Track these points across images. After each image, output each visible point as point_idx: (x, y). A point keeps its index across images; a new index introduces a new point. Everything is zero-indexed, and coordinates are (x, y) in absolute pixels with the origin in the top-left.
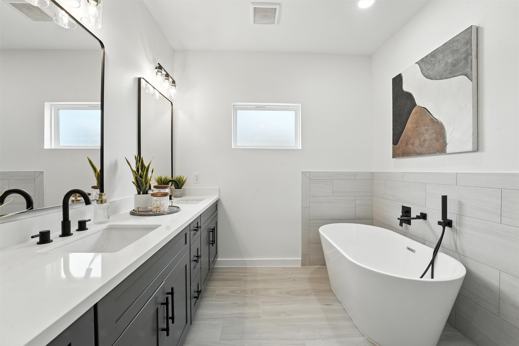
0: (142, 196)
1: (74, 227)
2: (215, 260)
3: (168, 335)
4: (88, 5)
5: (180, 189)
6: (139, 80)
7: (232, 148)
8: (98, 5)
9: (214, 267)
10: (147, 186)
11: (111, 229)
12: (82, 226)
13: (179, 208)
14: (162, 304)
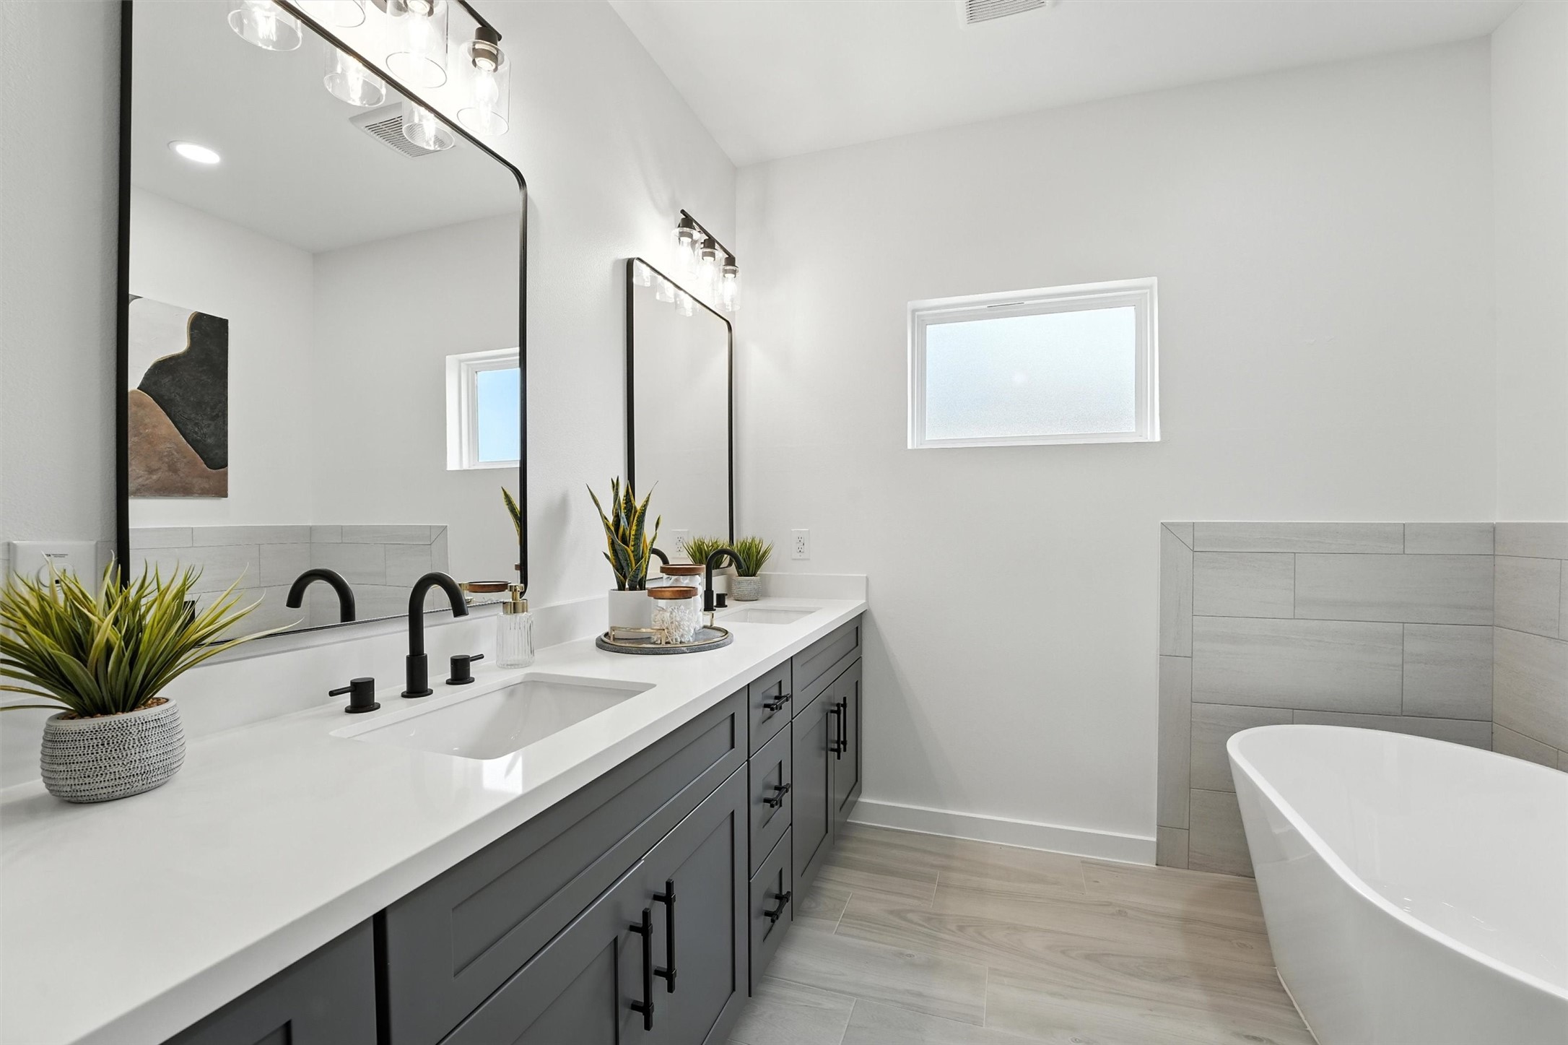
0: (627, 594)
1: (438, 673)
2: (850, 798)
3: (648, 1026)
4: (475, 73)
5: (751, 576)
6: (630, 264)
7: (909, 447)
8: (498, 71)
9: (848, 820)
10: (640, 566)
11: (533, 683)
12: (460, 671)
13: (726, 632)
14: (633, 928)
